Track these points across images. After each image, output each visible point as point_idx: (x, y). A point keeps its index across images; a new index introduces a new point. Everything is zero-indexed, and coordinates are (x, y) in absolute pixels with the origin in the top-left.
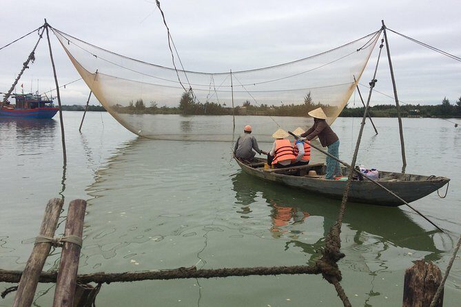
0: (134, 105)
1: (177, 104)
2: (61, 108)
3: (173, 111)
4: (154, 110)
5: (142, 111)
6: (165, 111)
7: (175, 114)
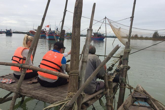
0: (134, 36)
1: (152, 36)
2: (106, 37)
3: (150, 39)
4: (142, 38)
5: (137, 38)
6: (147, 38)
7: (150, 40)
